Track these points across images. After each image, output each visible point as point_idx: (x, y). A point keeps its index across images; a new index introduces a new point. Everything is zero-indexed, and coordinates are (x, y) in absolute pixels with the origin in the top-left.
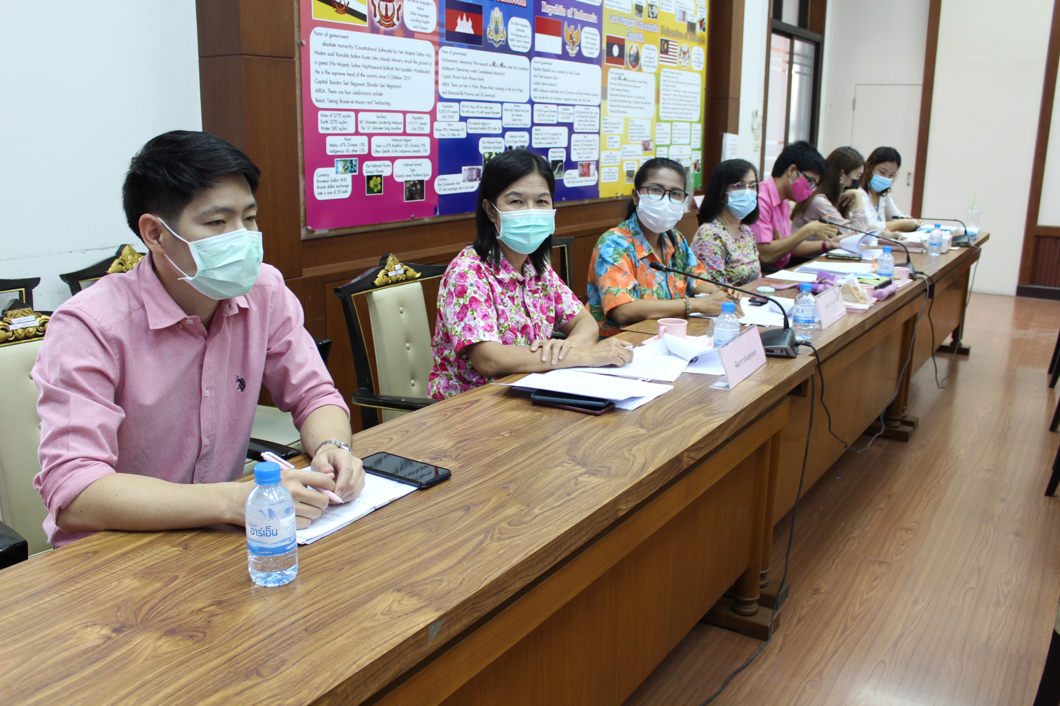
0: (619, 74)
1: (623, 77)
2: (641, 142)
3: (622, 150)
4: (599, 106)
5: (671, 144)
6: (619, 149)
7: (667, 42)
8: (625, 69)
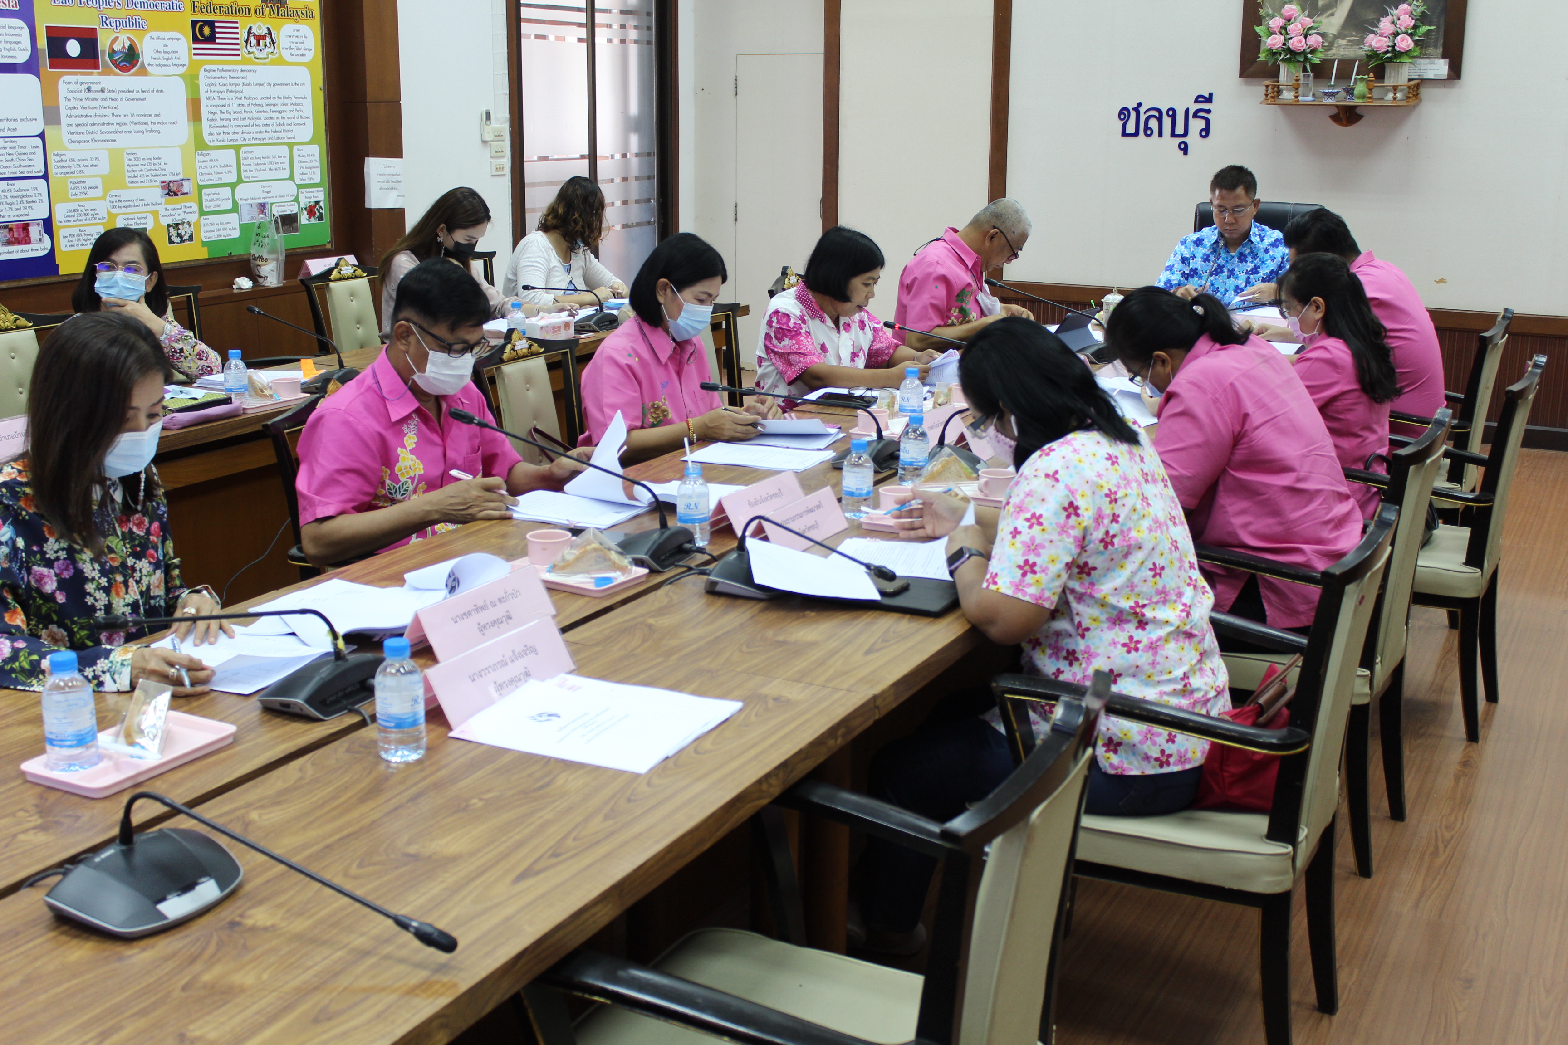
0: (87, 83)
1: (94, 87)
2: (158, 183)
3: (108, 199)
4: (42, 136)
5: (240, 181)
6: (103, 198)
7: (211, 24)
8: (100, 74)
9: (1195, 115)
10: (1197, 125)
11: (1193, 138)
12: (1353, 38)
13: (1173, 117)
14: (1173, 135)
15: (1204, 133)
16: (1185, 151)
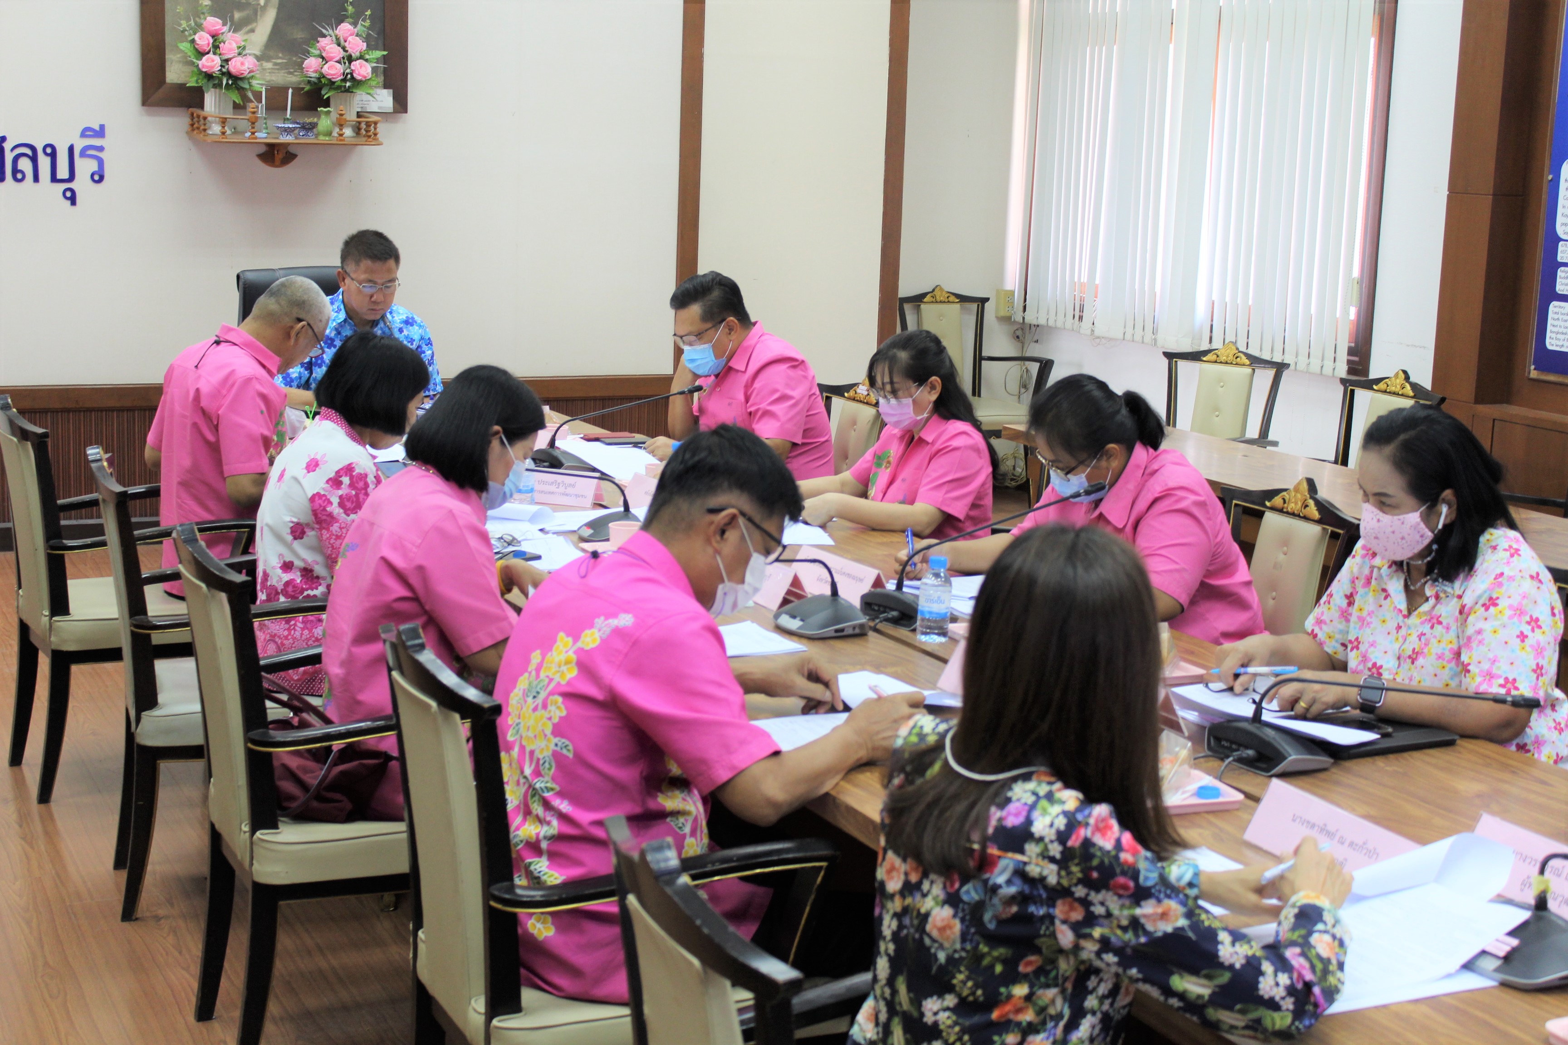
9: (83, 154)
10: (85, 167)
11: (82, 184)
12: (279, 61)
13: (53, 156)
14: (54, 179)
15: (96, 178)
16: (73, 200)
